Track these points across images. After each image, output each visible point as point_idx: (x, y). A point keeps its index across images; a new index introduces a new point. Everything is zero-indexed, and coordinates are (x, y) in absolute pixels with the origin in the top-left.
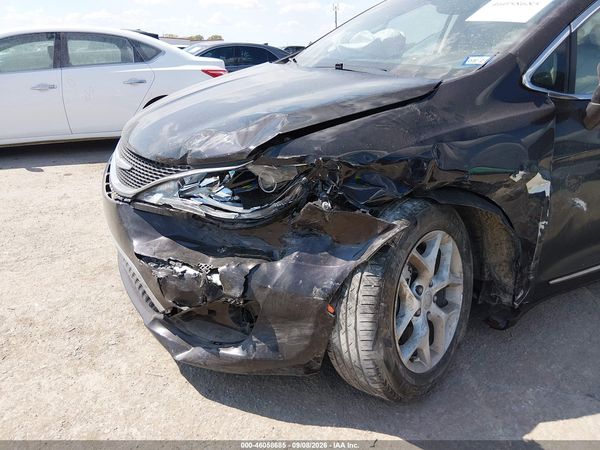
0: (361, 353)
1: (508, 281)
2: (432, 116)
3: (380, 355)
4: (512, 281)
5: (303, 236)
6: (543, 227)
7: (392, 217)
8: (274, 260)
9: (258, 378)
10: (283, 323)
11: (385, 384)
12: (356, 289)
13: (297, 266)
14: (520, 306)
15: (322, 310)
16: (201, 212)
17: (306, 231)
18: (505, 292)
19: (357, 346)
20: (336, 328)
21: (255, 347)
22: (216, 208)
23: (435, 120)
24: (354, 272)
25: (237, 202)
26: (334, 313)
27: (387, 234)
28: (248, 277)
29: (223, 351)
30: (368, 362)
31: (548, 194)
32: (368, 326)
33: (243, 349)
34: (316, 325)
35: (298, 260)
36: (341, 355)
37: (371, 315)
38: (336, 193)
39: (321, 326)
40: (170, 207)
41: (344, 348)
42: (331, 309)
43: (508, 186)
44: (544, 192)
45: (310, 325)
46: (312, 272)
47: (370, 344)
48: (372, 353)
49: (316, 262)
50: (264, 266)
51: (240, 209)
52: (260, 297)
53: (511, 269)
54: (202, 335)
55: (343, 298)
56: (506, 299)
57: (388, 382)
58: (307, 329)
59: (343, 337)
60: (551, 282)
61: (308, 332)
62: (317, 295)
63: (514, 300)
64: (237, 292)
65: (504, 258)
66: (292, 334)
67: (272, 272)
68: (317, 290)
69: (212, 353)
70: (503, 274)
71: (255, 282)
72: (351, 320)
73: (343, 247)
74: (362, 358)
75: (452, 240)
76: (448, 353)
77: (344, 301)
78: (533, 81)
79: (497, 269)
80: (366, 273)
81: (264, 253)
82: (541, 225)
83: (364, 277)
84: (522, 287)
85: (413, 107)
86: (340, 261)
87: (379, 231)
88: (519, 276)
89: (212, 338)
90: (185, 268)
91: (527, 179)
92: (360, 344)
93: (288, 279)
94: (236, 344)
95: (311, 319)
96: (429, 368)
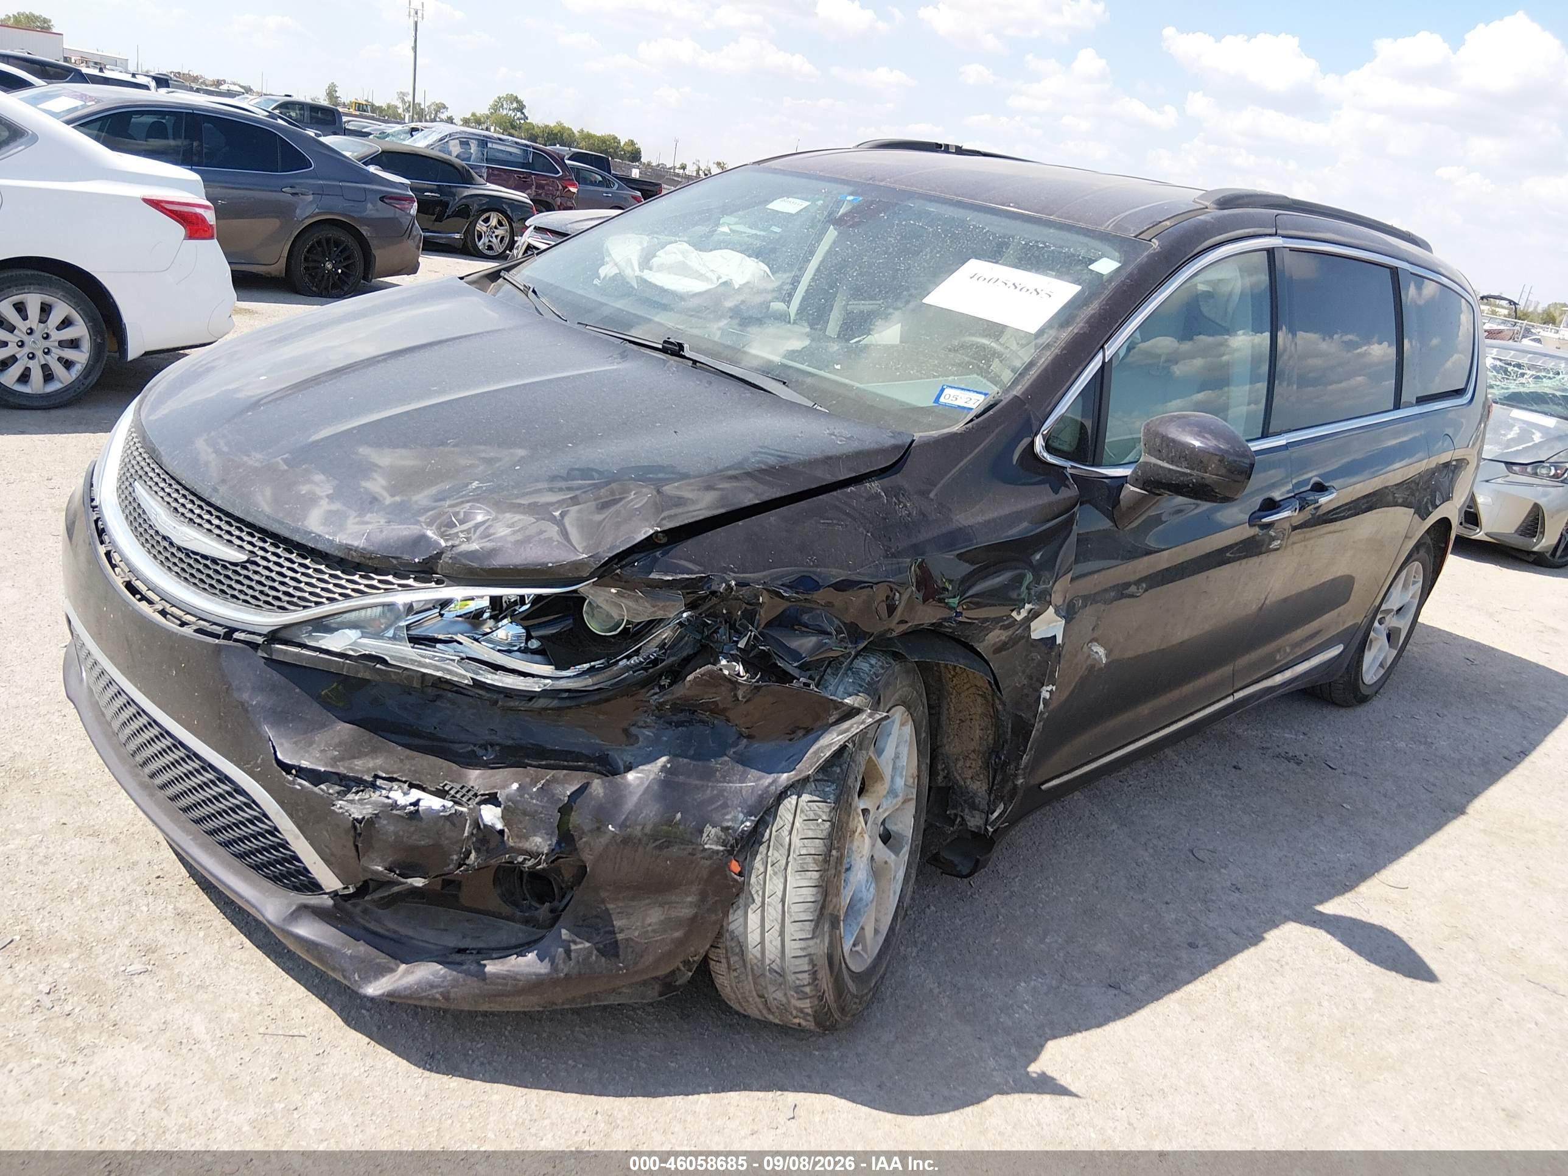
0: (788, 943)
1: (979, 787)
2: (905, 506)
3: (820, 947)
4: (985, 787)
5: (679, 724)
6: (1048, 696)
7: (841, 689)
8: (615, 773)
9: (526, 1018)
10: (633, 899)
11: (821, 998)
12: (788, 827)
13: (668, 784)
14: (995, 831)
15: (721, 869)
16: (463, 675)
17: (681, 717)
18: (973, 807)
19: (782, 933)
20: (741, 901)
21: (568, 952)
22: (496, 668)
23: (909, 515)
24: (782, 795)
25: (534, 652)
26: (740, 874)
27: (846, 725)
28: (565, 810)
29: (492, 967)
30: (798, 962)
31: (1059, 641)
32: (809, 894)
33: (541, 958)
34: (703, 896)
35: (669, 772)
36: (742, 952)
37: (816, 875)
38: (754, 647)
39: (711, 900)
40: (383, 661)
41: (753, 938)
42: (735, 867)
43: (1005, 628)
44: (1055, 637)
45: (689, 899)
46: (699, 797)
47: (809, 926)
48: (811, 943)
49: (708, 775)
50: (598, 786)
51: (547, 670)
52: (590, 849)
53: (987, 765)
54: (428, 936)
55: (761, 843)
56: (974, 821)
57: (826, 994)
58: (685, 905)
59: (753, 919)
60: (1043, 787)
61: (686, 912)
62: (711, 839)
63: (986, 824)
64: (541, 843)
65: (973, 745)
66: (648, 921)
67: (617, 797)
68: (711, 831)
69: (467, 973)
70: (969, 773)
71: (579, 819)
72: (774, 885)
73: (760, 747)
74: (788, 953)
75: (910, 722)
76: (892, 928)
77: (763, 849)
78: (1048, 448)
79: (960, 764)
80: (806, 797)
81: (590, 759)
82: (1045, 694)
83: (800, 803)
84: (1002, 798)
85: (874, 486)
86: (753, 773)
87: (832, 720)
88: (999, 778)
89: (452, 941)
90: (415, 794)
91: (1034, 615)
92: (790, 928)
93: (651, 813)
94: (520, 949)
95: (694, 888)
96: (869, 961)
